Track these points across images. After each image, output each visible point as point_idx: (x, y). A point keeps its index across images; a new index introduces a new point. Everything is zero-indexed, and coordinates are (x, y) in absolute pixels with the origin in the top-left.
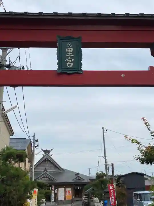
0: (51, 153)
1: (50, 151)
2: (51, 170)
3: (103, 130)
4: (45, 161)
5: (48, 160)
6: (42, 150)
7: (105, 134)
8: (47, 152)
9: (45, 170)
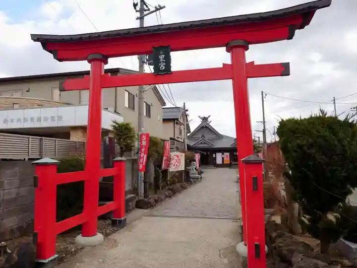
0: (209, 120)
1: (207, 118)
2: (208, 136)
3: (262, 94)
4: (203, 127)
5: (206, 127)
6: (200, 117)
7: (264, 99)
8: (205, 119)
9: (203, 136)
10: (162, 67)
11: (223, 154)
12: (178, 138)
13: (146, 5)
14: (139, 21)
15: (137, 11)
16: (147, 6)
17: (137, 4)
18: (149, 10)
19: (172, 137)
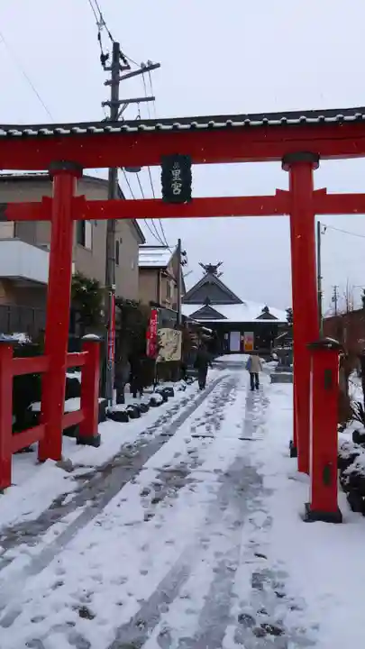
1: (216, 267)
4: (206, 284)
5: (213, 284)
6: (202, 265)
8: (211, 269)
10: (177, 189)
11: (242, 334)
12: (165, 302)
13: (123, 58)
14: (109, 87)
15: (106, 69)
16: (125, 61)
17: (108, 55)
18: (128, 67)
19: (155, 300)
